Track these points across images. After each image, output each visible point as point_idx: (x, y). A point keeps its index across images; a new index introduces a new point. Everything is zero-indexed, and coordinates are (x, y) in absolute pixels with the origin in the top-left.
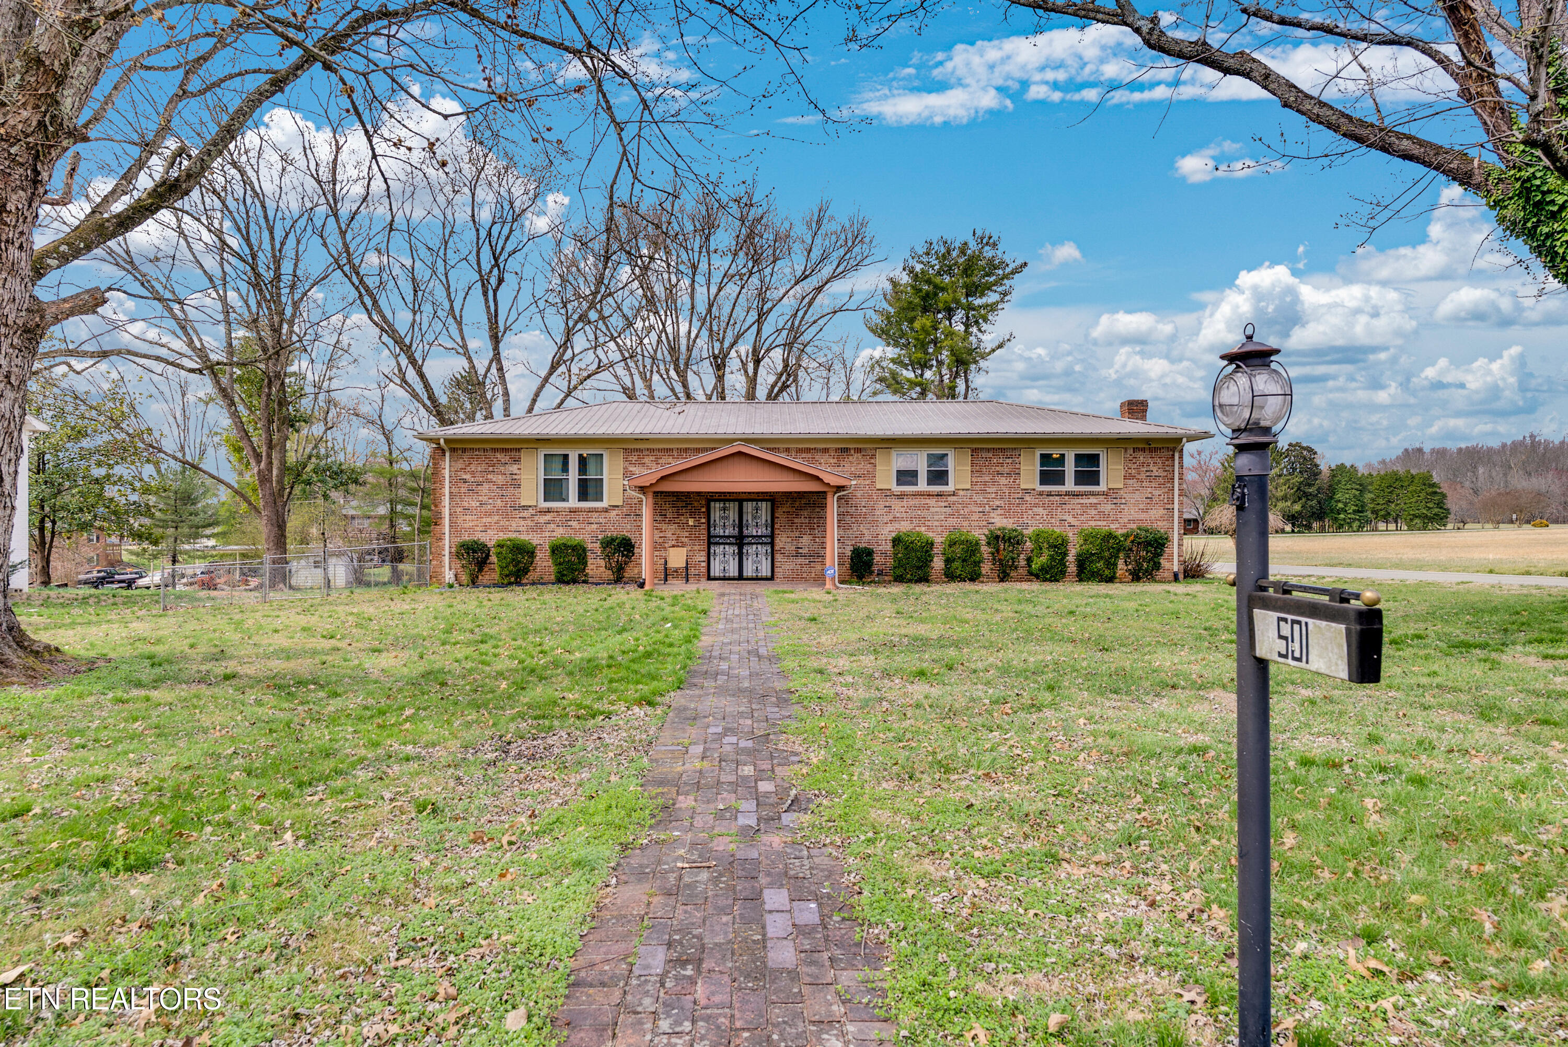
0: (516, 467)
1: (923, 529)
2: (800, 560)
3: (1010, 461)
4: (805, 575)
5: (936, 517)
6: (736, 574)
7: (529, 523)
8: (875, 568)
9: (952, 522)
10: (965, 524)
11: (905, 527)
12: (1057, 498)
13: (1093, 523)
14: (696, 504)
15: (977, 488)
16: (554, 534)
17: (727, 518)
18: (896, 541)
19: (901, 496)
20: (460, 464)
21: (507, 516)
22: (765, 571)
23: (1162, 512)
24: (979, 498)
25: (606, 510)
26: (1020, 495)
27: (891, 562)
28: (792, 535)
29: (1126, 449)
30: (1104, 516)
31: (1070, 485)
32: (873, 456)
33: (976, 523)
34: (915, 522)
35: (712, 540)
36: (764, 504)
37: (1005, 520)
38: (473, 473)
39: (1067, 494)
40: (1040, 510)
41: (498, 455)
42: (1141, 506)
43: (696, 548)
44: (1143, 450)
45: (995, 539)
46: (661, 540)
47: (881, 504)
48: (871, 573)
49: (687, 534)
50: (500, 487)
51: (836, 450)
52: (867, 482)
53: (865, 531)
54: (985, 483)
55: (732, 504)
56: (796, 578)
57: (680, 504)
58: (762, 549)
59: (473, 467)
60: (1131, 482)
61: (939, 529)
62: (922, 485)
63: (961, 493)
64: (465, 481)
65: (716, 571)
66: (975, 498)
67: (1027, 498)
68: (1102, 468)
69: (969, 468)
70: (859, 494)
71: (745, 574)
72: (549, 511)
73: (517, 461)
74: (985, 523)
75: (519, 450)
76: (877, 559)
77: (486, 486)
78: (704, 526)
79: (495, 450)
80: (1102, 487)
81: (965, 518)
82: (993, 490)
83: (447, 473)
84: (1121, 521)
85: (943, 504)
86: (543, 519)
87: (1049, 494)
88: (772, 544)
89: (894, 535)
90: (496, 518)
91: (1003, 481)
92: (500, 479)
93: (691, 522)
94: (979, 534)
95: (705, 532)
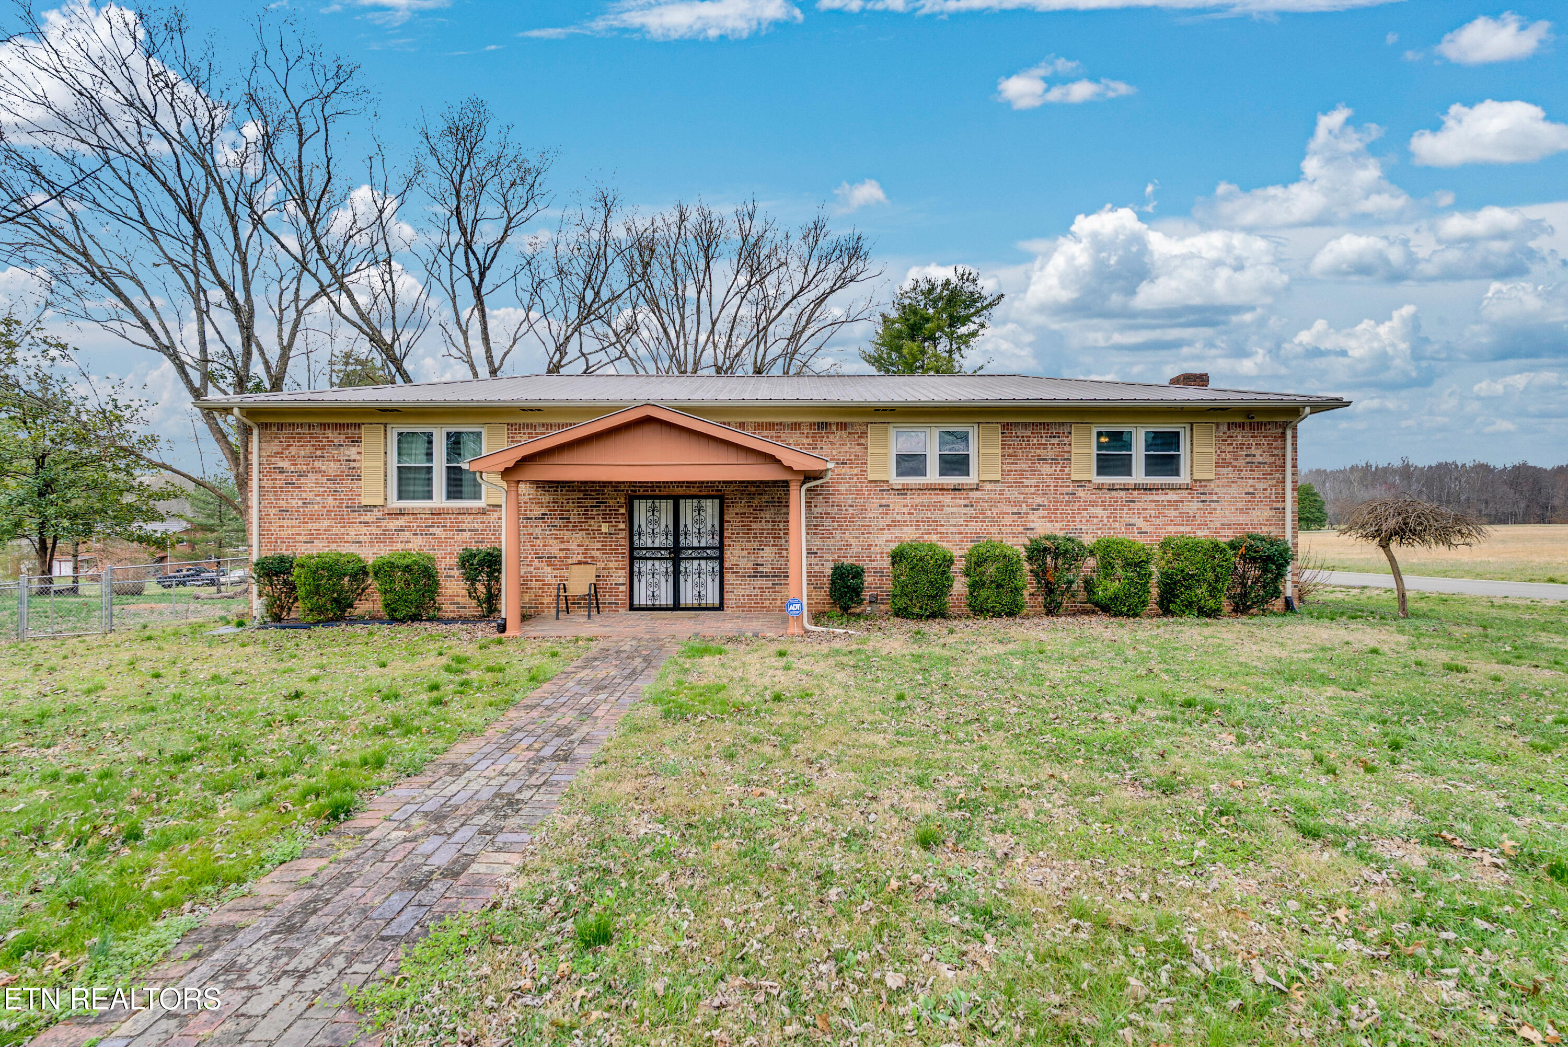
0: (354, 450)
1: (934, 538)
2: (760, 582)
3: (1056, 440)
4: (767, 603)
5: (952, 521)
6: (670, 602)
7: (374, 530)
8: (866, 595)
9: (974, 527)
10: (994, 530)
11: (909, 534)
12: (1123, 493)
13: (1172, 529)
14: (611, 503)
15: (1010, 479)
16: (410, 546)
17: (657, 522)
18: (897, 557)
19: (903, 491)
20: (275, 447)
21: (342, 520)
22: (712, 598)
23: (1268, 513)
24: (1013, 494)
25: (483, 512)
26: (1070, 490)
27: (888, 585)
28: (749, 546)
29: (1218, 424)
30: (1188, 518)
31: (1138, 475)
32: (864, 434)
33: (1009, 530)
34: (923, 527)
35: (634, 555)
36: (709, 502)
37: (1049, 525)
38: (293, 459)
39: (1137, 488)
40: (1099, 511)
41: (329, 433)
42: (1240, 505)
43: (611, 565)
44: (1242, 426)
45: (1037, 552)
46: (562, 554)
47: (875, 502)
48: (860, 602)
49: (599, 545)
50: (332, 480)
51: (811, 425)
52: (856, 471)
53: (852, 541)
54: (1021, 473)
55: (664, 503)
56: (753, 608)
57: (588, 503)
58: (706, 566)
59: (293, 450)
60: (1224, 471)
61: (958, 538)
62: (933, 476)
63: (988, 486)
64: (282, 471)
65: (642, 597)
66: (1007, 493)
67: (1081, 493)
68: (1184, 451)
69: (999, 451)
70: (843, 488)
71: (682, 602)
72: (401, 513)
73: (356, 441)
74: (1021, 529)
75: (359, 426)
76: (868, 580)
77: (312, 477)
78: (623, 534)
79: (324, 426)
80: (1184, 478)
81: (994, 522)
82: (1033, 482)
83: (254, 458)
84: (1211, 525)
85: (963, 502)
86: (394, 524)
87: (1112, 489)
88: (721, 559)
89: (893, 546)
90: (326, 523)
91: (1046, 469)
92: (332, 468)
93: (605, 528)
94: (1017, 545)
95: (625, 543)
